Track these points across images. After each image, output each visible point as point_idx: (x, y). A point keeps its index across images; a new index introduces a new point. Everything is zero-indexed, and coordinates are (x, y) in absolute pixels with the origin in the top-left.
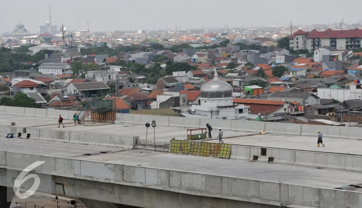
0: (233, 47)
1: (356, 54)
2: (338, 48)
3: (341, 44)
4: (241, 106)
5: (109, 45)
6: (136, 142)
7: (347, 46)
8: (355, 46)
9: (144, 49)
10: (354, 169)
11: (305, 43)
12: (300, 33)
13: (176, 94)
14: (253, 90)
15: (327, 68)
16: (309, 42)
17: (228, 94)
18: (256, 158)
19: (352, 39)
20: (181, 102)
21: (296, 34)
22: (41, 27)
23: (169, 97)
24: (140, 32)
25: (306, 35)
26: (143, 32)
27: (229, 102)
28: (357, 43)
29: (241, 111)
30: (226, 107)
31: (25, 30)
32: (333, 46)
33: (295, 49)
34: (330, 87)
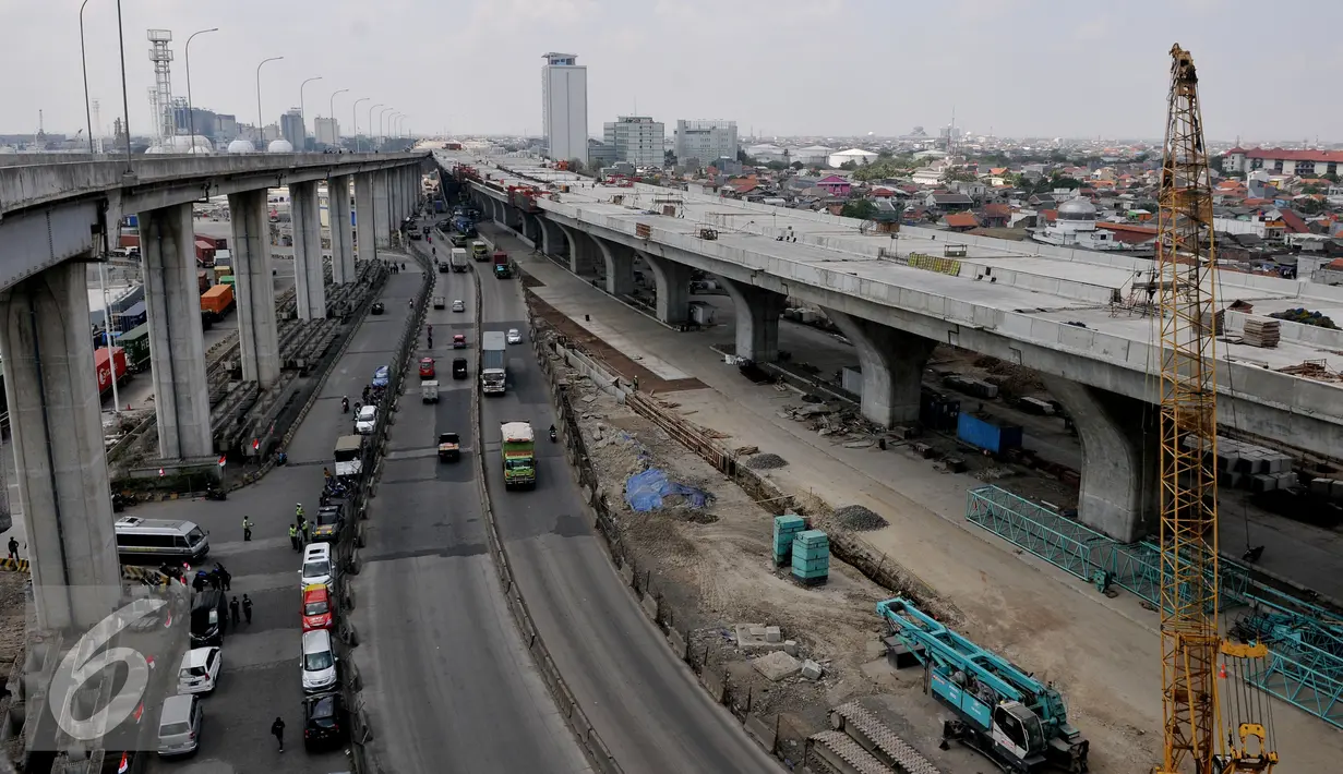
0: (1151, 163)
1: (1304, 181)
2: (1284, 172)
3: (1289, 167)
4: (1104, 232)
5: (1007, 155)
6: (882, 253)
7: (1296, 171)
8: (1307, 171)
9: (1041, 160)
10: (1065, 295)
11: (1243, 163)
12: (1238, 151)
13: (1034, 213)
14: (1138, 215)
15: (1253, 195)
16: (1248, 163)
17: (1089, 217)
18: (981, 277)
19: (1305, 162)
20: (1038, 222)
21: (1232, 152)
22: (942, 131)
23: (1024, 216)
24: (1057, 140)
25: (1245, 154)
26: (1061, 140)
27: (1091, 225)
28: (1310, 167)
29: (1103, 237)
30: (1084, 231)
31: (924, 134)
32: (1279, 169)
33: (1228, 170)
34: (1239, 218)
